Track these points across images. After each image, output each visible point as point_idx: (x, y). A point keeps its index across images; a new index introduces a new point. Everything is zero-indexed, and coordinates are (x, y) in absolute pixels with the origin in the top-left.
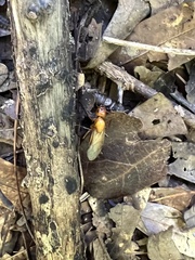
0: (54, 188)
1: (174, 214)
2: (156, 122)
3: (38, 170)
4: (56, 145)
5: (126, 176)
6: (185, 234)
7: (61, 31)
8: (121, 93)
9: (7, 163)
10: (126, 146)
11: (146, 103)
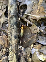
0: (12, 37)
1: (38, 51)
2: (34, 30)
3: (10, 34)
4: (13, 29)
5: (29, 41)
6: (40, 55)
7: (15, 9)
8: (28, 24)
9: (6, 36)
10: (29, 35)
11: (32, 26)
